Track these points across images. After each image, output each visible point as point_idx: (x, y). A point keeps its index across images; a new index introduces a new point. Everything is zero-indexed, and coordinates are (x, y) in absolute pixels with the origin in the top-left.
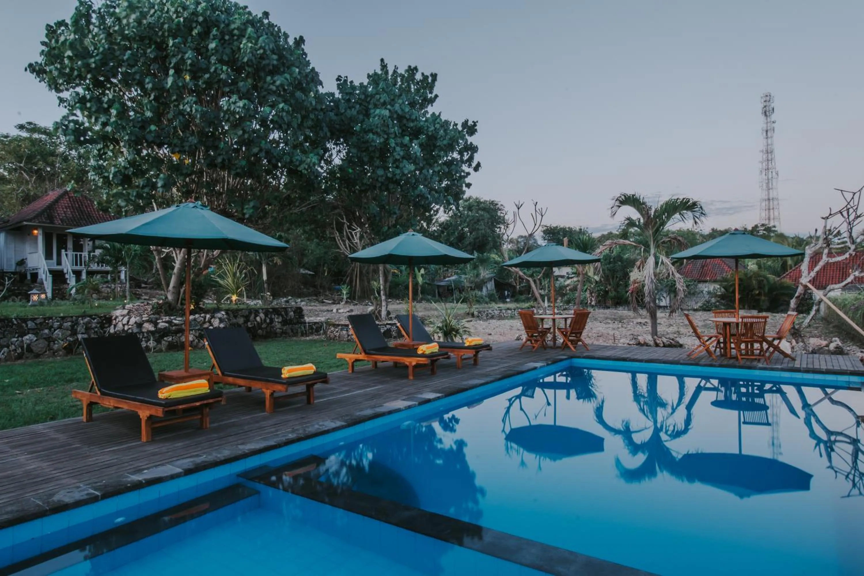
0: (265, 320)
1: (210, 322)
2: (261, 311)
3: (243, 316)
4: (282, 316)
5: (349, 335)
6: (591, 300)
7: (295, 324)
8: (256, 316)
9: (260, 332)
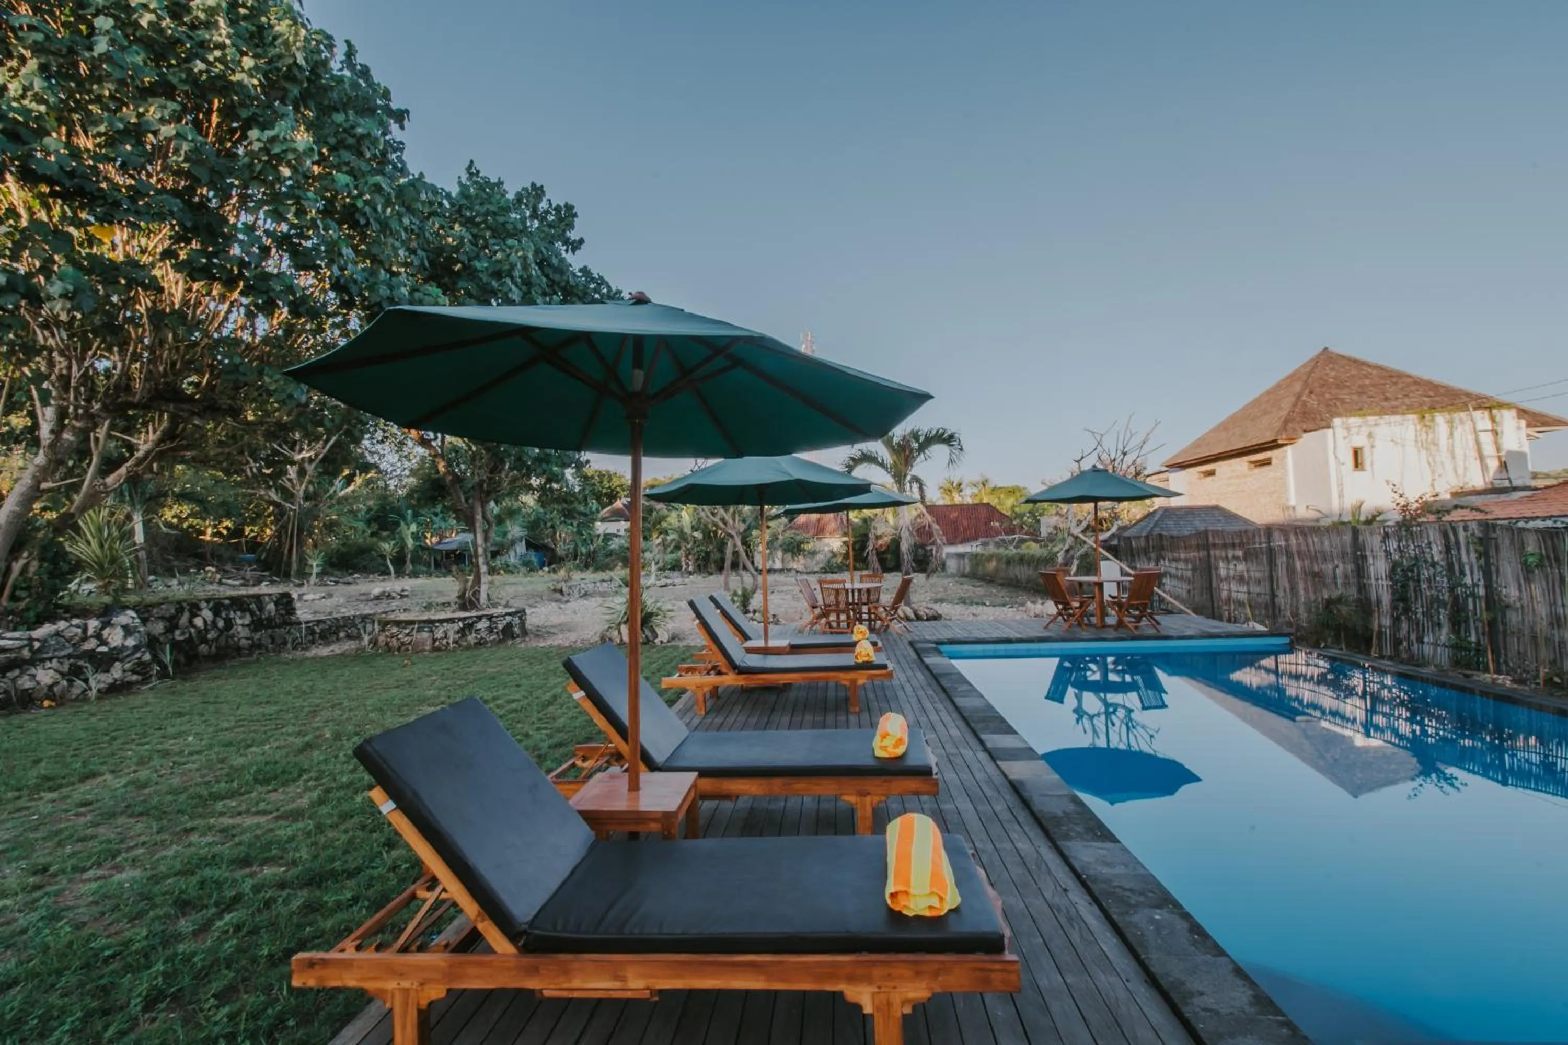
0: (214, 623)
1: (98, 636)
2: (203, 605)
3: (162, 618)
4: (252, 614)
5: (435, 640)
6: (687, 564)
7: (279, 626)
8: (193, 615)
9: (203, 648)
